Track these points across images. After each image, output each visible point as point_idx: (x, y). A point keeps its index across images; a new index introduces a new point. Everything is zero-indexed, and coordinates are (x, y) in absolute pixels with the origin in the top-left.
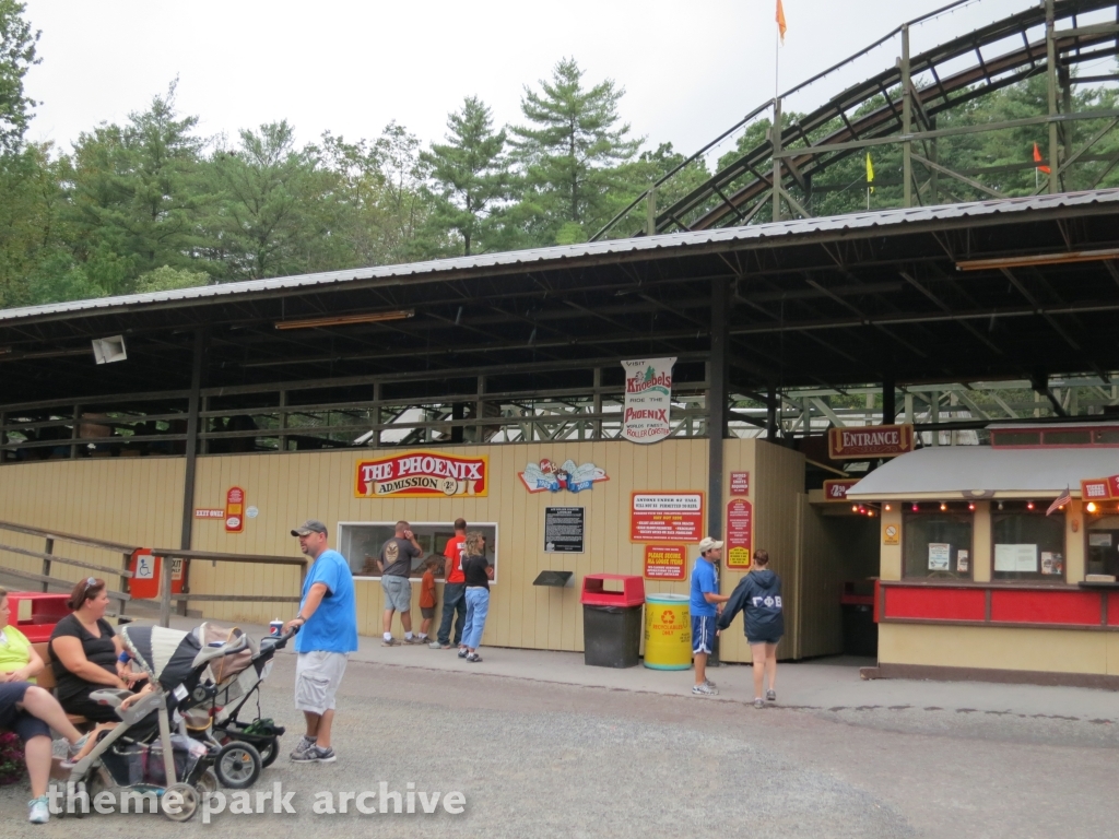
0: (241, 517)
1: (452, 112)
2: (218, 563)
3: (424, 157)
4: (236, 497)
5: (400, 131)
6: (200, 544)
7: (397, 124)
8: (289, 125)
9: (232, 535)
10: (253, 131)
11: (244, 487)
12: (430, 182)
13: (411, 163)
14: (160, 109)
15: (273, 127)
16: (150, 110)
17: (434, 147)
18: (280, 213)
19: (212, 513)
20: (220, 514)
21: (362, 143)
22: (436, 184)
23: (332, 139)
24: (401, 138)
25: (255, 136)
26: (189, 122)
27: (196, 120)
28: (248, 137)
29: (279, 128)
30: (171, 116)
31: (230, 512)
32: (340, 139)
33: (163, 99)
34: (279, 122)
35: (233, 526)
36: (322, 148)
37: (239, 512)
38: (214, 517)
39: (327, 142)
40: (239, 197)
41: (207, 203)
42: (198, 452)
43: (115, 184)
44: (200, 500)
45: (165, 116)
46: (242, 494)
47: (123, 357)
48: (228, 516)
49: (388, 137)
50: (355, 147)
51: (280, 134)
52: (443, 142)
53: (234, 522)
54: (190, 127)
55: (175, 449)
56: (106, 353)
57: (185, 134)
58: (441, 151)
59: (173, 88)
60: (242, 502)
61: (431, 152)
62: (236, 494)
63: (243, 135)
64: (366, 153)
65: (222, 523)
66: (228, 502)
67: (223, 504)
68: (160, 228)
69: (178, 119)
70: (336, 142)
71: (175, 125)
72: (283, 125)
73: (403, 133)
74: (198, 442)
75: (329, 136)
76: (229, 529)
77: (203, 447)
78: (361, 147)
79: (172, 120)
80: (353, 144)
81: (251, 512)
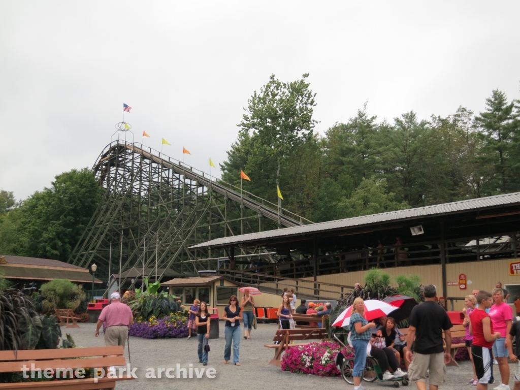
0: (465, 284)
1: (487, 98)
2: (458, 301)
3: (477, 119)
4: (463, 278)
5: (464, 110)
6: (449, 295)
7: (462, 107)
8: (414, 112)
9: (463, 291)
10: (399, 117)
11: (465, 273)
12: (481, 129)
13: (471, 122)
14: (361, 115)
15: (408, 114)
16: (357, 116)
17: (481, 114)
18: (415, 151)
19: (454, 284)
20: (457, 284)
21: (449, 117)
22: (484, 130)
23: (435, 118)
24: (465, 112)
25: (400, 119)
26: (373, 118)
27: (376, 117)
28: (397, 121)
29: (410, 115)
30: (366, 117)
31: (461, 283)
32: (439, 117)
33: (362, 110)
34: (409, 112)
35: (463, 287)
36: (431, 122)
37: (464, 283)
38: (455, 285)
39: (433, 119)
40: (397, 146)
41: (385, 151)
42: (446, 263)
43: (347, 148)
44: (448, 279)
45: (364, 117)
46: (465, 276)
47: (422, 232)
48: (460, 284)
49: (460, 113)
50: (446, 120)
51: (411, 117)
52: (484, 111)
53: (462, 286)
54: (374, 120)
55: (436, 262)
56: (416, 232)
57: (373, 124)
58: (485, 115)
59: (365, 106)
60: (465, 279)
61: (479, 116)
62: (462, 276)
63: (395, 120)
64: (451, 122)
65: (458, 287)
66: (460, 279)
67: (458, 280)
68: (366, 164)
69: (369, 118)
70: (437, 119)
71: (368, 120)
72: (411, 113)
73: (465, 110)
74: (446, 258)
75: (434, 116)
76: (461, 289)
77: (448, 261)
78: (449, 119)
79: (367, 119)
80: (444, 118)
81: (469, 282)
